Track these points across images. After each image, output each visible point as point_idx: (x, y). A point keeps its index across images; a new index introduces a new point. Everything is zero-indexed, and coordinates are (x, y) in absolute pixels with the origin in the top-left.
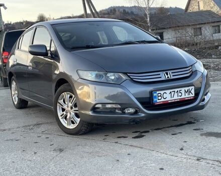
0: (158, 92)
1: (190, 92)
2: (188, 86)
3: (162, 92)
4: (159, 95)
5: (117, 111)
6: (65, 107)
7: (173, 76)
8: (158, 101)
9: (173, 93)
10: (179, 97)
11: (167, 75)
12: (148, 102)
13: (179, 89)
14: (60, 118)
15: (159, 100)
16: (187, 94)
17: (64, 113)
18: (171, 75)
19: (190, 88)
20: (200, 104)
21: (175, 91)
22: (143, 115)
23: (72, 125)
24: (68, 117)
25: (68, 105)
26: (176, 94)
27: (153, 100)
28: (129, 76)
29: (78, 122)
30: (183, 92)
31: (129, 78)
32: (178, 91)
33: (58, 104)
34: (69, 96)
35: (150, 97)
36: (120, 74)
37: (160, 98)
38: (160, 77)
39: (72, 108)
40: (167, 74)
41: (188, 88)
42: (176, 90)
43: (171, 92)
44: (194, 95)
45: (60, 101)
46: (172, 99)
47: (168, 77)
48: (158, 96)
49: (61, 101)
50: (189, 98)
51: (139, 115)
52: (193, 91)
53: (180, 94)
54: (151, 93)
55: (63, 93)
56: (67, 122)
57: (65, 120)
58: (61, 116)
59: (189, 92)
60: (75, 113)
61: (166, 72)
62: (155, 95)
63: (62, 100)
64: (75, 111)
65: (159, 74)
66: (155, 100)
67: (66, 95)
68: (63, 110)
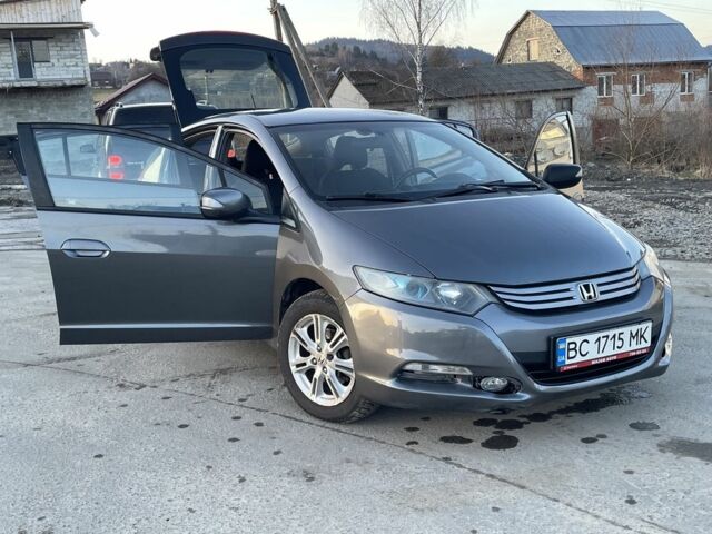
0: (568, 340)
1: (642, 336)
2: (639, 323)
3: (578, 339)
4: (572, 346)
5: (459, 382)
6: (312, 347)
7: (601, 293)
8: (568, 362)
9: (603, 341)
10: (617, 351)
11: (588, 291)
12: (542, 364)
13: (617, 331)
14: (293, 368)
15: (569, 360)
16: (634, 342)
17: (308, 361)
18: (597, 292)
19: (643, 326)
20: (660, 364)
21: (607, 337)
22: (527, 397)
23: (325, 395)
24: (317, 375)
25: (321, 348)
26: (610, 343)
27: (555, 360)
28: (494, 294)
29: (344, 396)
30: (626, 337)
31: (495, 300)
32: (614, 336)
33: (292, 335)
34: (326, 324)
35: (549, 351)
36: (471, 287)
37: (572, 354)
38: (571, 298)
39: (330, 357)
40: (587, 287)
41: (639, 327)
42: (611, 333)
43: (599, 340)
44: (649, 344)
45: (299, 330)
46: (601, 355)
47: (590, 297)
48: (569, 350)
49: (303, 332)
50: (638, 353)
51: (515, 397)
52: (648, 336)
53: (619, 343)
54: (552, 341)
55: (313, 316)
56: (310, 385)
57: (305, 377)
58: (298, 366)
59: (639, 336)
60: (337, 372)
61: (586, 282)
62: (561, 346)
63: (305, 329)
64: (337, 366)
65: (568, 290)
66: (560, 359)
67: (321, 322)
68: (305, 353)
